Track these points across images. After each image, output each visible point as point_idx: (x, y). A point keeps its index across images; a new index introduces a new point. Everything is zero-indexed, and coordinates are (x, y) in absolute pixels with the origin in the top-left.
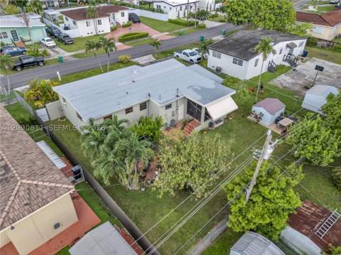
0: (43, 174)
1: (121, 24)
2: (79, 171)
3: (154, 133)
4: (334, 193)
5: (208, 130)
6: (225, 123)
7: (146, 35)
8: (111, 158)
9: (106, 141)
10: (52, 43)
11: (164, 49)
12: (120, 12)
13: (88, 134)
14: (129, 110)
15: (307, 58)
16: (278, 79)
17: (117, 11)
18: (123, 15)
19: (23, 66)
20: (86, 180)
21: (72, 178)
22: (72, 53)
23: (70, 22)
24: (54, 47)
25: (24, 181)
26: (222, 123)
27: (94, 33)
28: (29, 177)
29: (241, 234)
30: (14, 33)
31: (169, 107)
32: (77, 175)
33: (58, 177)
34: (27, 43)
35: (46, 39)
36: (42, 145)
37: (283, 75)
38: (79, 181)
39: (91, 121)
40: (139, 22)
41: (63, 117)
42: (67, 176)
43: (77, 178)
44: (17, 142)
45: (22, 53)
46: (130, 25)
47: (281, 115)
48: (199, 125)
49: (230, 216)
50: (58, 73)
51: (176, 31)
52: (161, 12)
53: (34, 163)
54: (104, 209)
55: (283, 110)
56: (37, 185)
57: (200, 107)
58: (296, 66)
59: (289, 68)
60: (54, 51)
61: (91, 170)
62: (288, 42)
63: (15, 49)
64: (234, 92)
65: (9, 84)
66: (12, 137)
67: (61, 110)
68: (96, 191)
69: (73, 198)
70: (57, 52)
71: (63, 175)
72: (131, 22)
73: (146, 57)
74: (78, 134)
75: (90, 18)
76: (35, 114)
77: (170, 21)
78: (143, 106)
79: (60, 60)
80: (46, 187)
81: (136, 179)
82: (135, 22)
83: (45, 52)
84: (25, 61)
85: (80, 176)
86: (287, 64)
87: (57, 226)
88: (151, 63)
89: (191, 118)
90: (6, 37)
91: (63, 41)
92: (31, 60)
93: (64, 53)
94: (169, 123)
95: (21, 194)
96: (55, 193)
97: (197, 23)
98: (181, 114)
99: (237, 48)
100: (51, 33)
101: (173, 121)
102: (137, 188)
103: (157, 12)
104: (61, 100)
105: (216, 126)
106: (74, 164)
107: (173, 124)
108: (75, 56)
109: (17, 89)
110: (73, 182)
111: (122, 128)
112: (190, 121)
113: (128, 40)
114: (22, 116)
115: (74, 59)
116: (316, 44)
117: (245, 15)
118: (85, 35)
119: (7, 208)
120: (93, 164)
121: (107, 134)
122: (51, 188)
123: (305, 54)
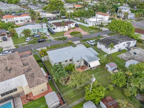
0: (41, 77)
1: (72, 27)
2: (50, 77)
3: (72, 69)
4: (122, 96)
5: (90, 70)
6: (96, 69)
7: (80, 33)
8: (57, 75)
9: (57, 70)
10: (49, 34)
11: (84, 39)
12: (72, 24)
13: (54, 68)
14: (66, 61)
15: (136, 47)
16: (121, 55)
17: (71, 23)
18: (73, 24)
19: (39, 42)
20: (51, 80)
21: (48, 79)
22: (54, 38)
23: (55, 27)
24: (49, 35)
25: (37, 78)
26: (95, 68)
27: (62, 31)
28: (38, 77)
29: (87, 101)
30: (38, 30)
31: (78, 61)
32: (49, 78)
33: (44, 78)
34: (41, 33)
35: (47, 32)
36: (42, 69)
37: (123, 53)
38: (49, 80)
39: (55, 64)
40: (78, 27)
41: (48, 60)
42: (47, 78)
43: (49, 79)
44: (36, 67)
45: (39, 37)
46: (75, 28)
47: (116, 68)
48: (87, 68)
49: (85, 96)
50: (49, 45)
51: (91, 31)
52: (87, 24)
53: (39, 73)
54: (55, 89)
55: (116, 67)
56: (40, 79)
57: (88, 63)
58: (130, 50)
59: (127, 51)
60: (49, 37)
61: (53, 77)
62: (127, 42)
63: (38, 36)
64: (100, 59)
65: (35, 47)
66: (35, 66)
67: (48, 58)
68: (53, 83)
69: (47, 84)
70: (50, 37)
71: (46, 78)
72: (76, 27)
73: (77, 41)
74: (51, 67)
75: (61, 26)
76: (41, 59)
77: (90, 27)
78: (71, 60)
79: (50, 40)
80: (41, 80)
81: (64, 82)
82: (77, 27)
83: (46, 37)
84: (40, 40)
85: (50, 79)
86: (127, 49)
87: (43, 90)
88: (79, 44)
89: (85, 65)
90: (36, 31)
91: (52, 33)
92: (42, 40)
93: (52, 38)
94: (78, 66)
95: (36, 81)
96: (43, 82)
97: (99, 28)
98: (82, 64)
99: (107, 43)
100: (49, 30)
101: (79, 66)
102: (64, 84)
103: (85, 23)
104: (48, 55)
105: (93, 69)
106: (49, 75)
107: (79, 67)
108: (55, 39)
109: (37, 49)
110: (48, 80)
111: (62, 67)
112: (85, 66)
113: (73, 34)
114: (38, 59)
115: (55, 40)
116: (142, 42)
117: (115, 29)
118: (59, 31)
119: (33, 83)
120: (53, 76)
121: (58, 68)
122: (43, 81)
123: (136, 46)
